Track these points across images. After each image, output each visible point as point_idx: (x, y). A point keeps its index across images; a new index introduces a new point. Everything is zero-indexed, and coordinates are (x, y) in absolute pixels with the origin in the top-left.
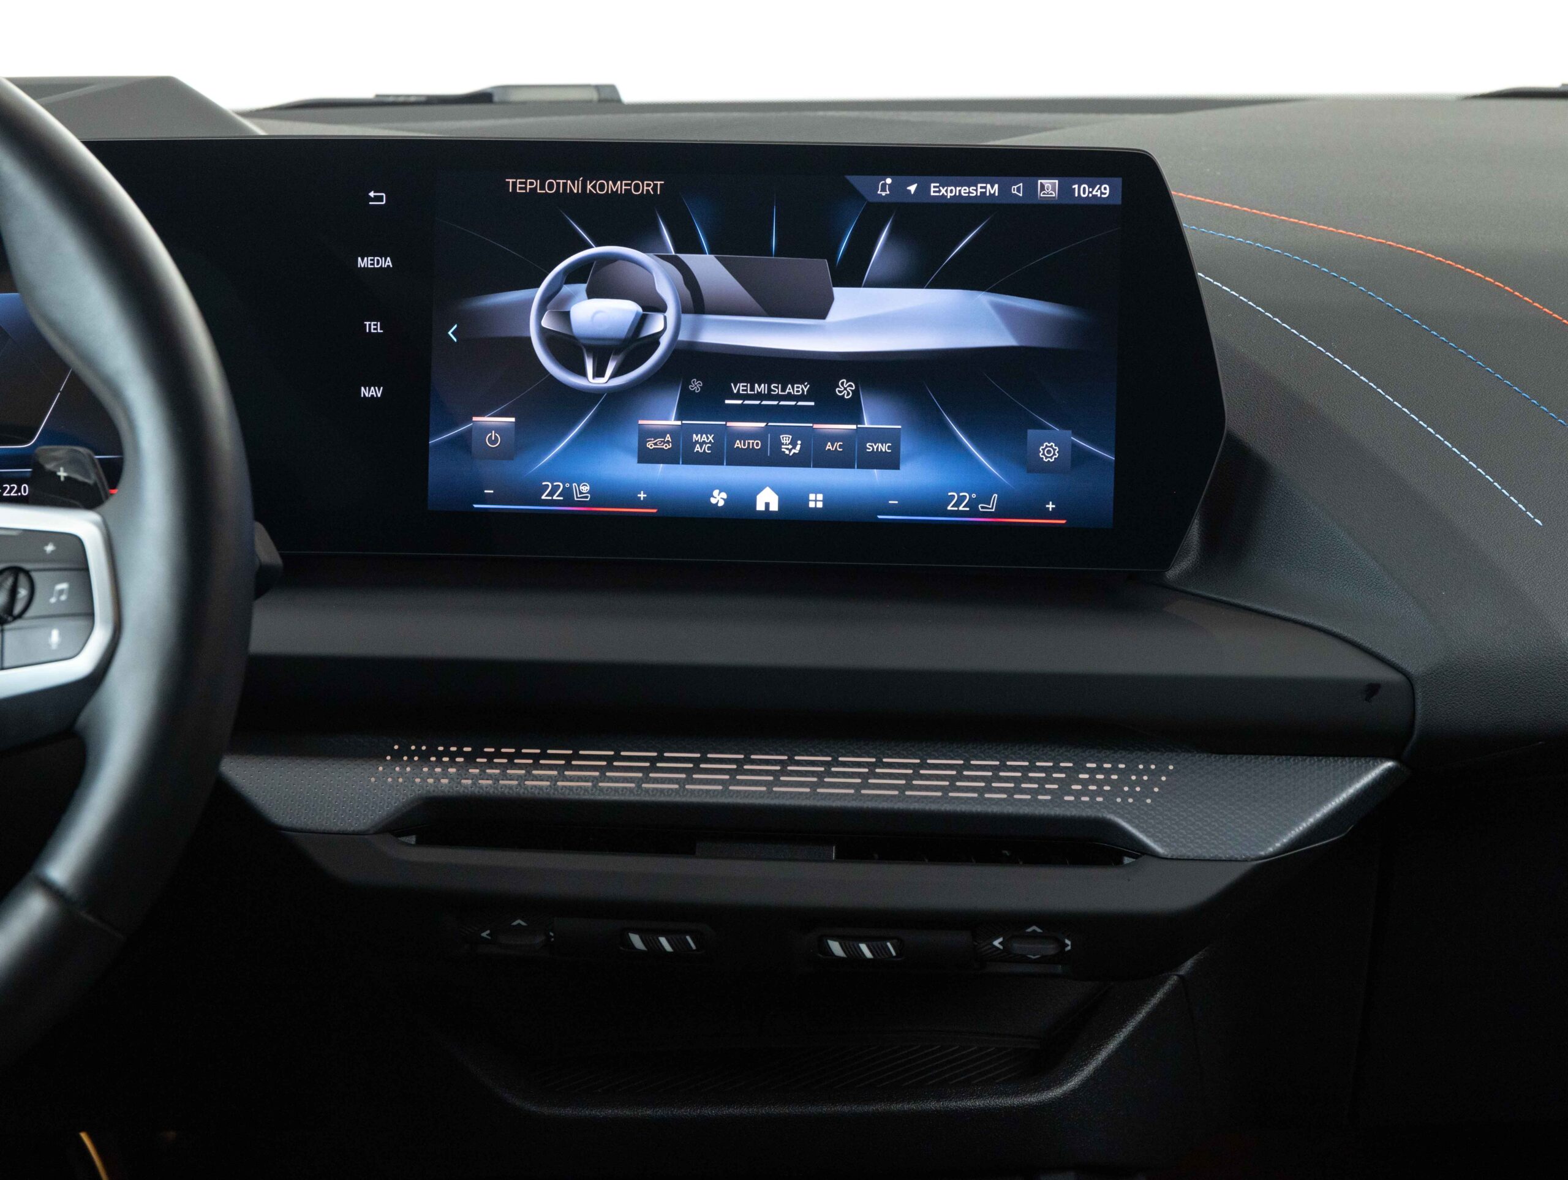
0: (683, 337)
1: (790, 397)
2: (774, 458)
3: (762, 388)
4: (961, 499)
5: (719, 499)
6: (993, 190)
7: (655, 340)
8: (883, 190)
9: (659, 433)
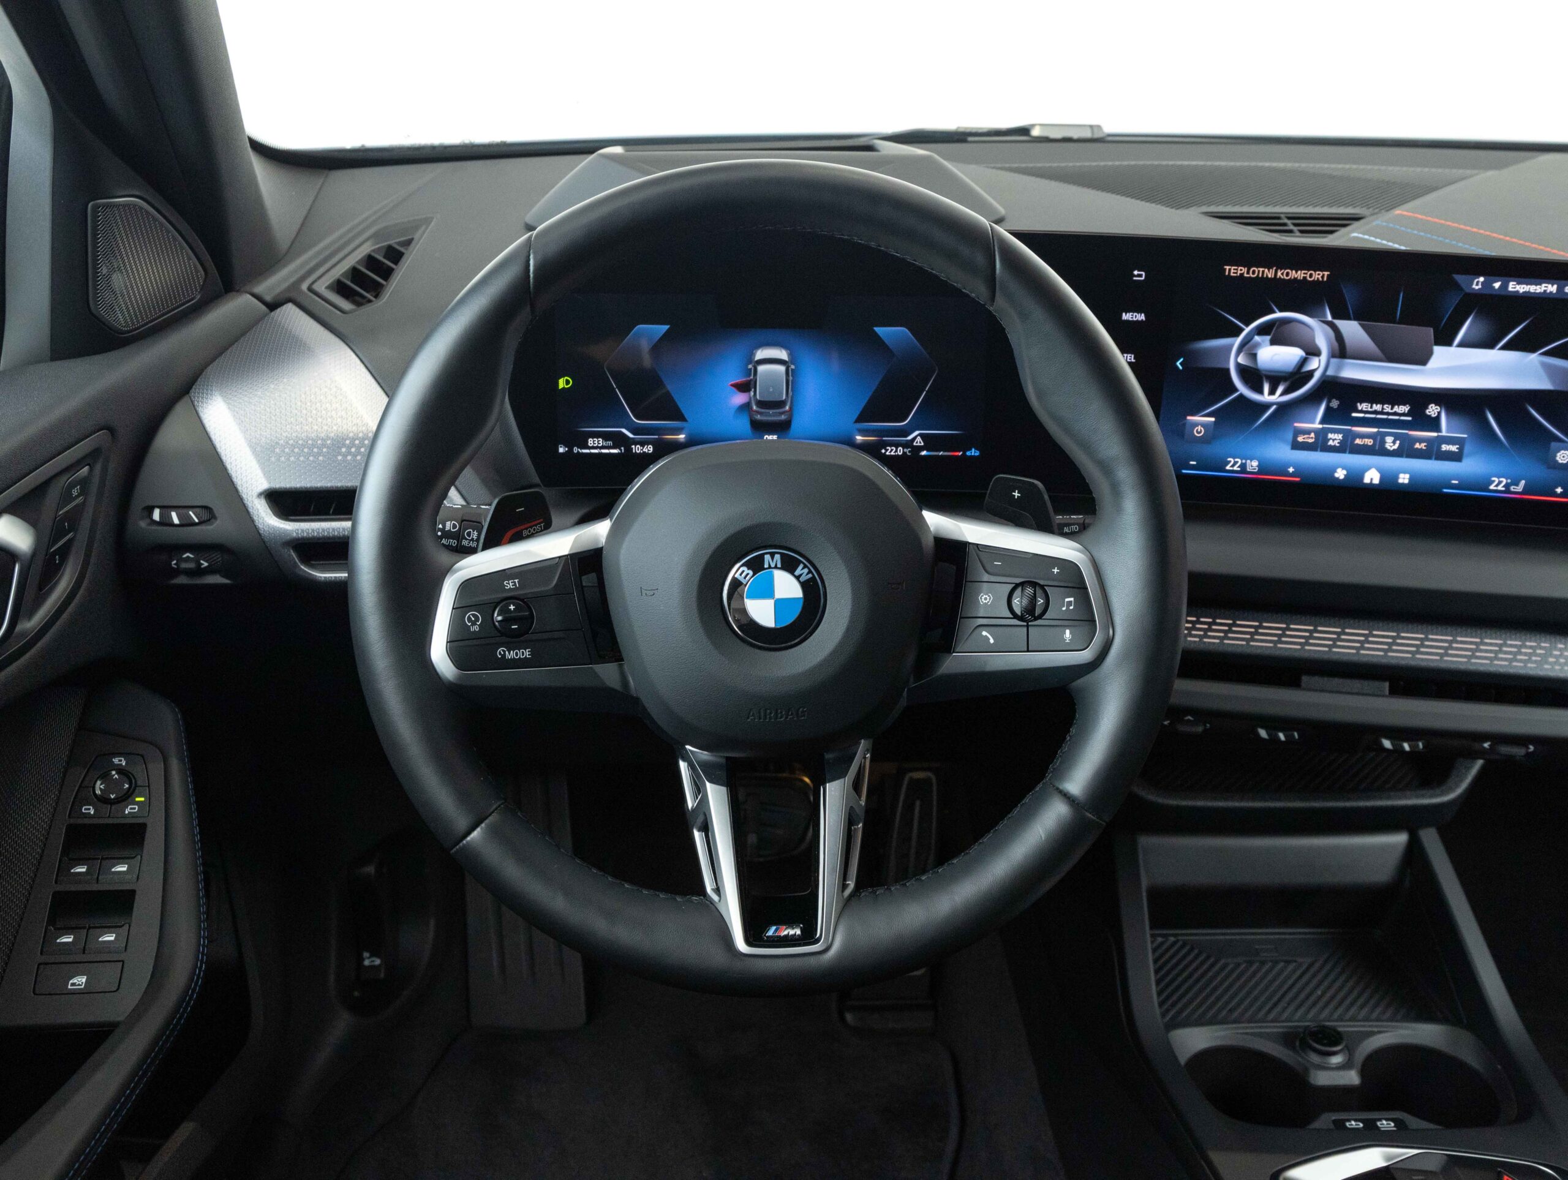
0: (1330, 373)
1: (1395, 414)
2: (1378, 450)
3: (1378, 407)
4: (1500, 483)
5: (1340, 474)
6: (1552, 288)
7: (1311, 374)
8: (1477, 284)
9: (1307, 432)
